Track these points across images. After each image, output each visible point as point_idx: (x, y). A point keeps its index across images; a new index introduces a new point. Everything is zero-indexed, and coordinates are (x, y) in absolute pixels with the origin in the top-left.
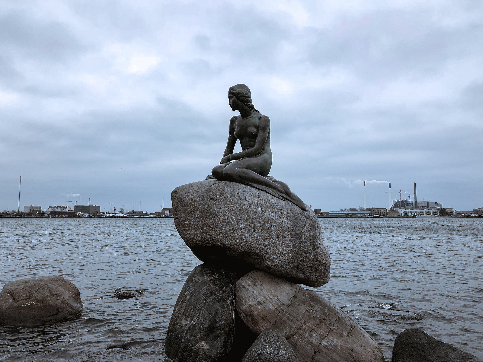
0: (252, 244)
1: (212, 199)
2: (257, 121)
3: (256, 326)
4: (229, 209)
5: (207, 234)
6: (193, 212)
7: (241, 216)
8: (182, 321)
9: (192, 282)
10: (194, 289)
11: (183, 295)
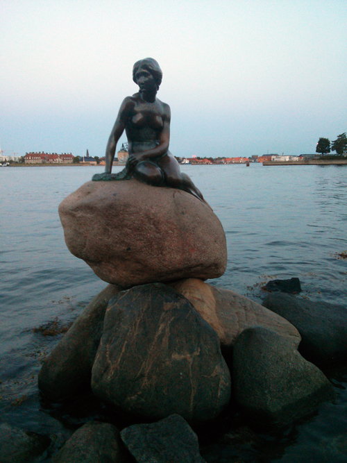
4: (198, 223)
5: (188, 254)
7: (206, 229)
8: (173, 356)
9: (164, 311)
10: (173, 318)
11: (156, 329)
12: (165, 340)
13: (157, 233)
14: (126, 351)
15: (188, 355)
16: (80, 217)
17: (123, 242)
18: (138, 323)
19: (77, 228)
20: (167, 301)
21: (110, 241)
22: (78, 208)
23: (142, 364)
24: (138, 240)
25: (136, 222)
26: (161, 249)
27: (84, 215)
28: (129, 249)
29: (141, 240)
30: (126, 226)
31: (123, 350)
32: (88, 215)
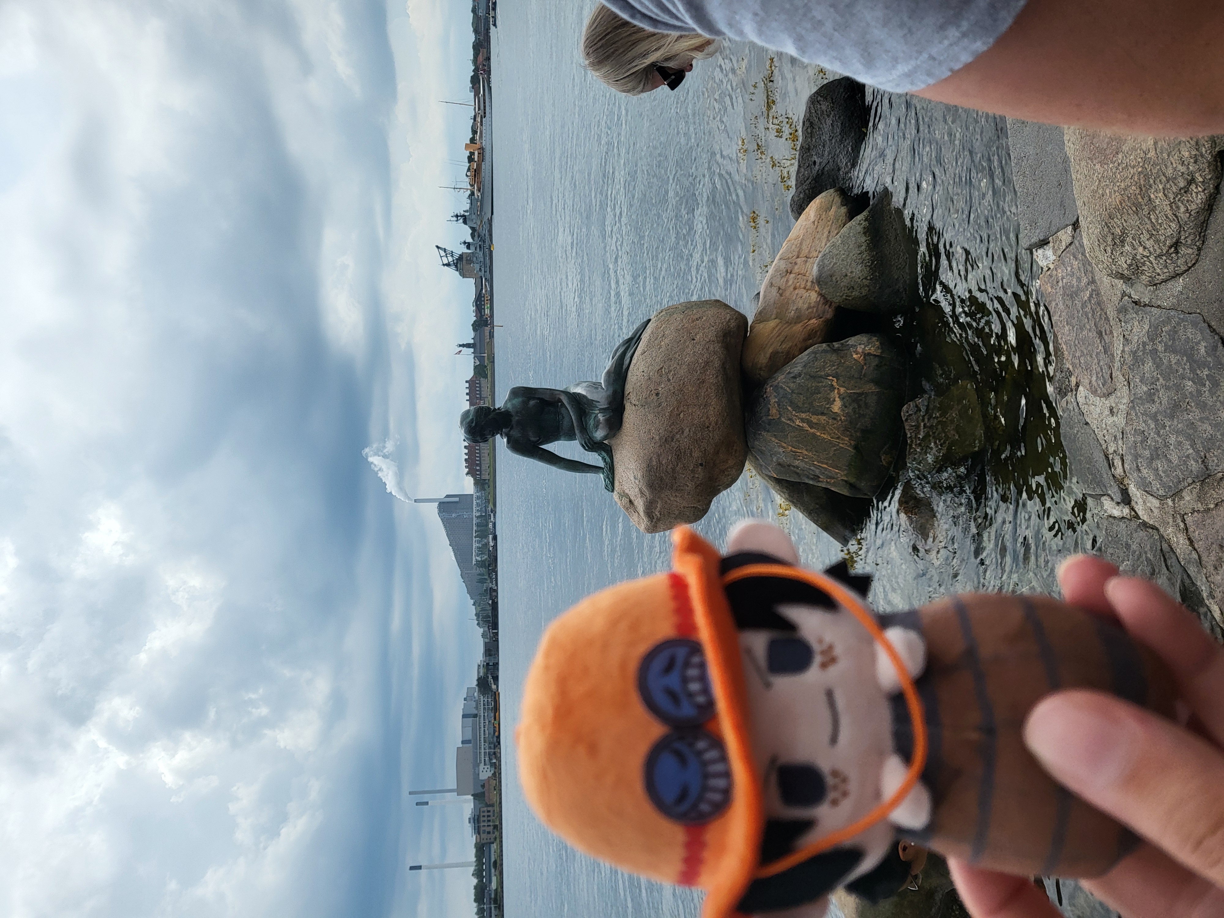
0: (715, 339)
1: (657, 394)
2: (517, 401)
3: (816, 332)
4: (670, 371)
5: (709, 390)
6: (682, 415)
7: (677, 356)
8: (836, 411)
9: (779, 418)
10: (789, 408)
11: (801, 429)
12: (814, 419)
13: (683, 432)
14: (827, 464)
15: (836, 391)
16: (660, 514)
17: (693, 471)
18: (794, 449)
19: (673, 516)
21: (691, 485)
22: (649, 514)
23: (843, 448)
24: (691, 454)
25: (670, 458)
26: (704, 427)
27: (658, 509)
28: (701, 465)
29: (691, 452)
30: (673, 470)
31: (825, 466)
32: (658, 506)
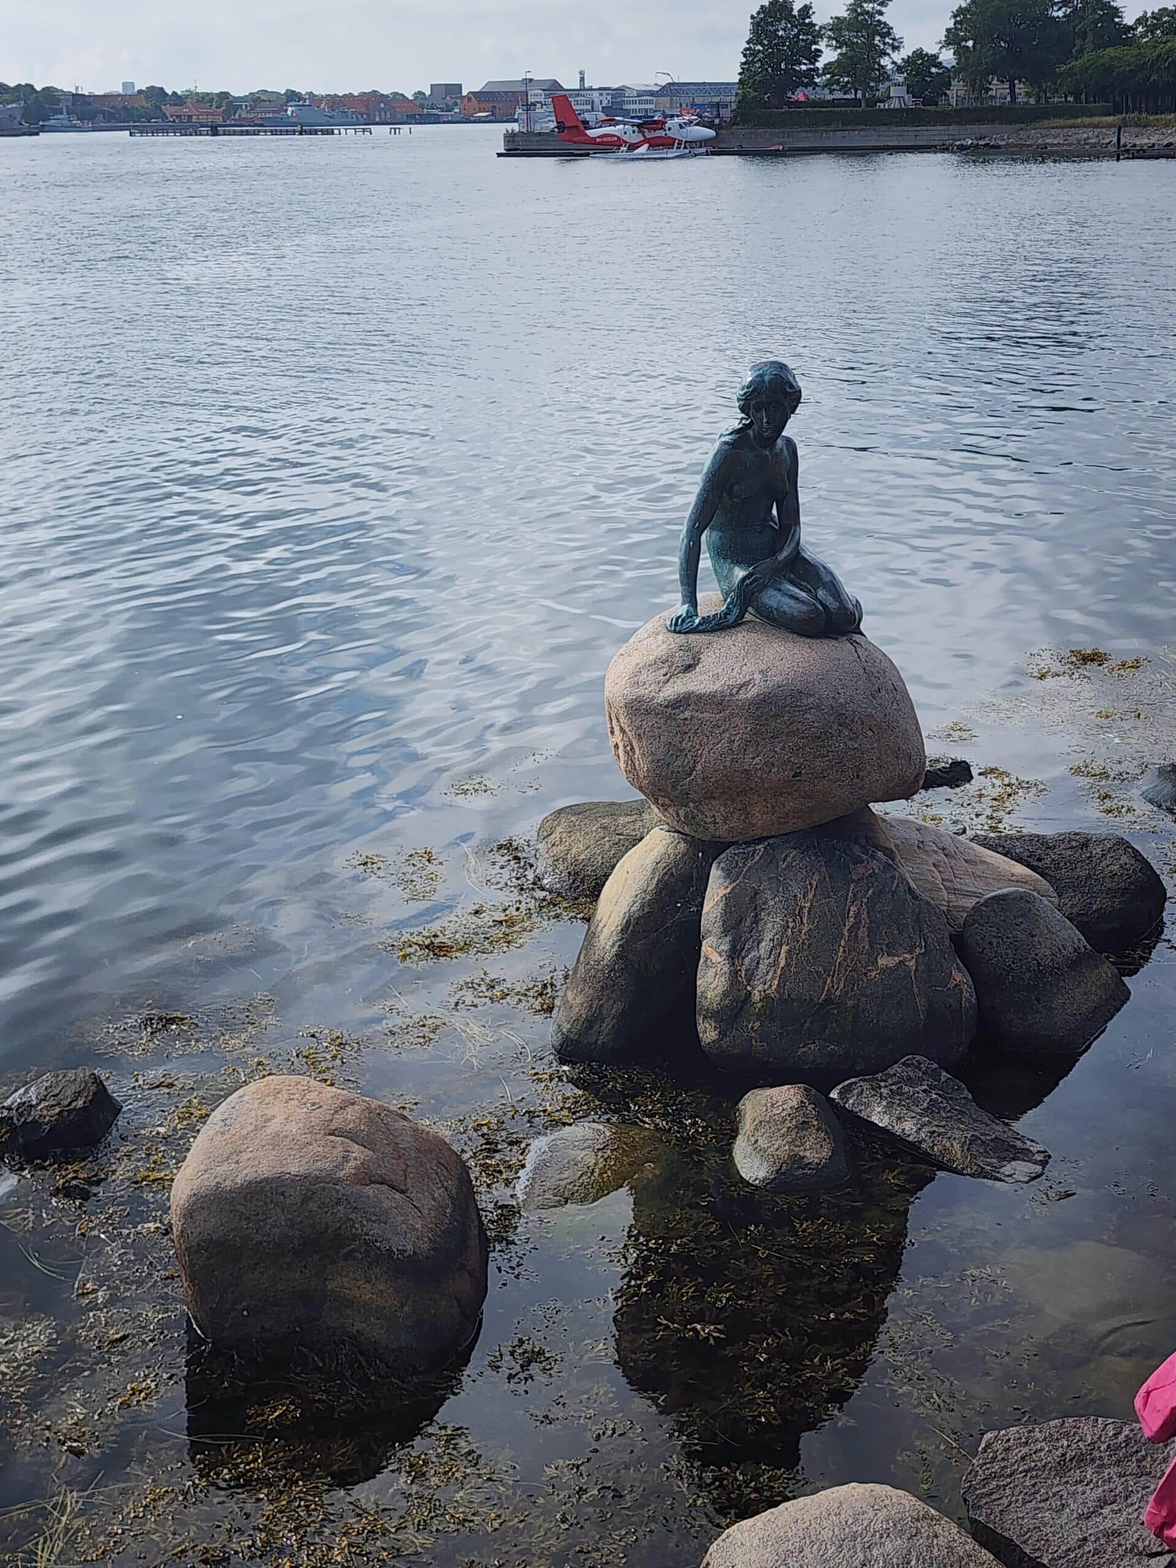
8: (880, 962)
9: (853, 881)
10: (870, 892)
11: (845, 916)
12: (863, 932)
13: (851, 739)
14: (788, 964)
15: (907, 956)
16: (686, 719)
17: (786, 762)
18: (806, 911)
19: (678, 739)
20: (858, 861)
23: (825, 983)
24: (819, 756)
25: (816, 724)
27: (699, 715)
28: (797, 775)
29: (824, 756)
31: (782, 963)
32: (708, 715)
